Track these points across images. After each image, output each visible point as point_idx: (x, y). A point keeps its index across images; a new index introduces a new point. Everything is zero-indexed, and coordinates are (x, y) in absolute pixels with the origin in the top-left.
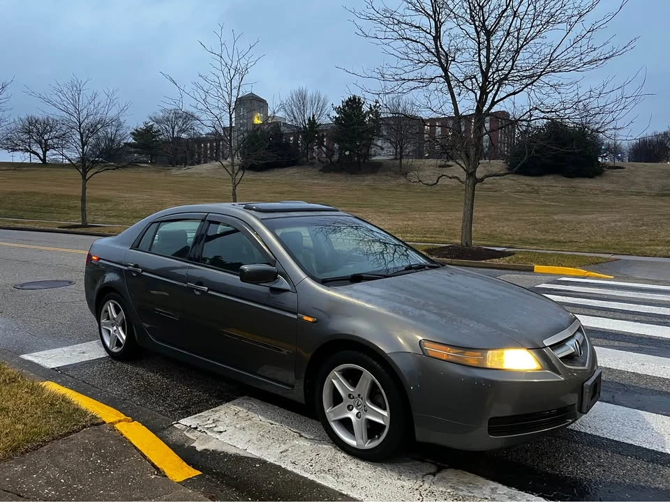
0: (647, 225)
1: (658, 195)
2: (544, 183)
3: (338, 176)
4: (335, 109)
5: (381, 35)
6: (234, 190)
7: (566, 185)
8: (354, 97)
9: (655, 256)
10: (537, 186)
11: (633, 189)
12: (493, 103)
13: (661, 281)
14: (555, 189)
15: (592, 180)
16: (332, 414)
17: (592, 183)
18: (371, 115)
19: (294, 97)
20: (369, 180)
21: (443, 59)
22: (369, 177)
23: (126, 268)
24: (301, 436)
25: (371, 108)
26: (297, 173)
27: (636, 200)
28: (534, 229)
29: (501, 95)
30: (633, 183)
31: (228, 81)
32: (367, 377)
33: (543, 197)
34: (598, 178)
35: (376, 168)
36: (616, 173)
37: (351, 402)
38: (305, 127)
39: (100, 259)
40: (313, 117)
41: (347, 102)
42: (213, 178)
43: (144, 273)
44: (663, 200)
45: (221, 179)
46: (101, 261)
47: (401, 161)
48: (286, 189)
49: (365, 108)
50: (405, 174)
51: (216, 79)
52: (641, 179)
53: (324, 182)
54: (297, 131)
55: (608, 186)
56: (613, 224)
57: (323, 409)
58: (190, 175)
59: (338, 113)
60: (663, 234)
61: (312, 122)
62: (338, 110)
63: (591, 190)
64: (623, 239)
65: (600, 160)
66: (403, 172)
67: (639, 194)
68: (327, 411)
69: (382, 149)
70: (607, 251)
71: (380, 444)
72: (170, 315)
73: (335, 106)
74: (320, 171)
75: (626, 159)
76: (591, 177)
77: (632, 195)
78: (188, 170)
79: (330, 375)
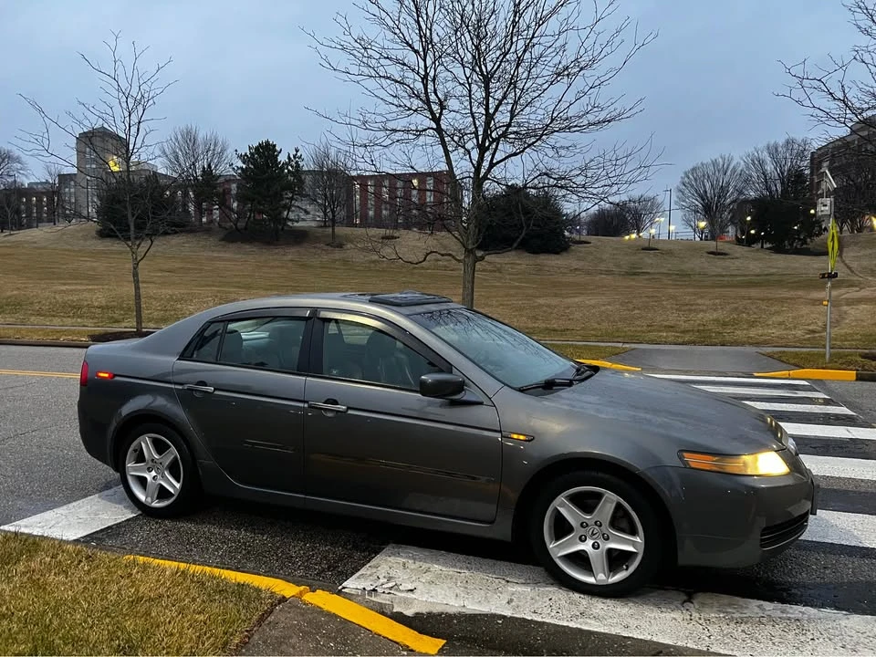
0: (639, 309)
1: (627, 274)
2: (507, 260)
3: (247, 247)
4: (240, 157)
5: (354, 70)
6: (135, 268)
7: (531, 262)
8: (267, 142)
9: (666, 343)
10: (499, 263)
11: (602, 267)
12: (492, 165)
13: (691, 371)
14: (519, 267)
15: (557, 256)
16: (558, 549)
17: (558, 259)
18: (290, 168)
19: (180, 137)
20: (292, 253)
21: (434, 108)
22: (293, 250)
23: (181, 387)
24: (508, 582)
25: (289, 158)
26: (188, 242)
27: (608, 279)
28: (521, 316)
29: (498, 156)
30: (602, 260)
31: (127, 114)
32: (610, 499)
33: (508, 277)
34: (565, 254)
35: (300, 237)
36: (581, 248)
37: (582, 531)
38: (196, 179)
39: (115, 375)
40: (209, 166)
41: (257, 149)
42: (55, 249)
43: (216, 392)
44: (633, 280)
45: (68, 250)
46: (117, 378)
47: (333, 230)
48: (178, 265)
49: (282, 158)
50: (340, 246)
51: (109, 111)
52: (608, 255)
53: (227, 255)
54: (184, 184)
55: (575, 264)
56: (603, 308)
57: (545, 544)
58: (17, 245)
59: (244, 163)
60: (659, 318)
61: (207, 172)
62: (243, 158)
63: (559, 268)
64: (620, 325)
65: (566, 233)
66: (337, 243)
67: (609, 272)
68: (551, 546)
69: (307, 212)
70: (616, 340)
71: (631, 575)
72: (276, 447)
73: (239, 152)
74: (222, 240)
75: (585, 232)
76: (557, 253)
77: (601, 274)
78: (10, 238)
79: (556, 503)
